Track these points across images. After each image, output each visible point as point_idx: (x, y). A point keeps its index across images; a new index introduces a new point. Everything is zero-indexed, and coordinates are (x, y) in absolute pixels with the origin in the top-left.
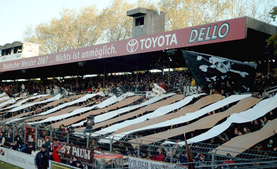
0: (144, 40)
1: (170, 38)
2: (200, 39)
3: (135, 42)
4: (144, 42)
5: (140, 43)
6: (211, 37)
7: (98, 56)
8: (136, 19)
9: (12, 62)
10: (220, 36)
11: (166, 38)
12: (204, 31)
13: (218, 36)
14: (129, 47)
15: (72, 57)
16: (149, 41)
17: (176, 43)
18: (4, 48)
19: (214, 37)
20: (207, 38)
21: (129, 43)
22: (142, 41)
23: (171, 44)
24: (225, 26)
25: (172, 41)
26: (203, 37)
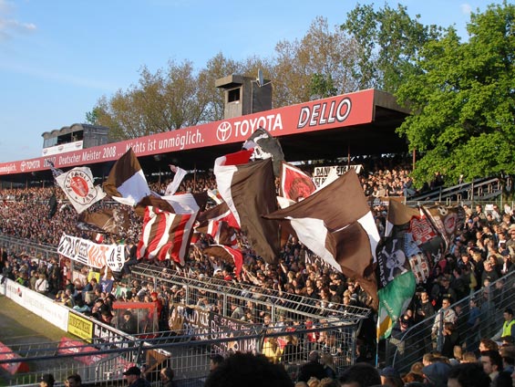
0: (239, 123)
1: (273, 120)
2: (312, 122)
3: (227, 125)
4: (240, 126)
5: (234, 127)
6: (327, 118)
7: (180, 146)
8: (230, 92)
9: (71, 154)
10: (340, 118)
11: (268, 121)
12: (318, 111)
13: (336, 117)
14: (220, 133)
15: (146, 146)
16: (245, 125)
17: (281, 128)
18: (61, 134)
19: (331, 119)
20: (322, 121)
21: (219, 128)
22: (237, 124)
23: (274, 129)
24: (346, 103)
25: (276, 125)
26: (316, 119)
